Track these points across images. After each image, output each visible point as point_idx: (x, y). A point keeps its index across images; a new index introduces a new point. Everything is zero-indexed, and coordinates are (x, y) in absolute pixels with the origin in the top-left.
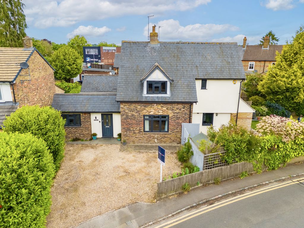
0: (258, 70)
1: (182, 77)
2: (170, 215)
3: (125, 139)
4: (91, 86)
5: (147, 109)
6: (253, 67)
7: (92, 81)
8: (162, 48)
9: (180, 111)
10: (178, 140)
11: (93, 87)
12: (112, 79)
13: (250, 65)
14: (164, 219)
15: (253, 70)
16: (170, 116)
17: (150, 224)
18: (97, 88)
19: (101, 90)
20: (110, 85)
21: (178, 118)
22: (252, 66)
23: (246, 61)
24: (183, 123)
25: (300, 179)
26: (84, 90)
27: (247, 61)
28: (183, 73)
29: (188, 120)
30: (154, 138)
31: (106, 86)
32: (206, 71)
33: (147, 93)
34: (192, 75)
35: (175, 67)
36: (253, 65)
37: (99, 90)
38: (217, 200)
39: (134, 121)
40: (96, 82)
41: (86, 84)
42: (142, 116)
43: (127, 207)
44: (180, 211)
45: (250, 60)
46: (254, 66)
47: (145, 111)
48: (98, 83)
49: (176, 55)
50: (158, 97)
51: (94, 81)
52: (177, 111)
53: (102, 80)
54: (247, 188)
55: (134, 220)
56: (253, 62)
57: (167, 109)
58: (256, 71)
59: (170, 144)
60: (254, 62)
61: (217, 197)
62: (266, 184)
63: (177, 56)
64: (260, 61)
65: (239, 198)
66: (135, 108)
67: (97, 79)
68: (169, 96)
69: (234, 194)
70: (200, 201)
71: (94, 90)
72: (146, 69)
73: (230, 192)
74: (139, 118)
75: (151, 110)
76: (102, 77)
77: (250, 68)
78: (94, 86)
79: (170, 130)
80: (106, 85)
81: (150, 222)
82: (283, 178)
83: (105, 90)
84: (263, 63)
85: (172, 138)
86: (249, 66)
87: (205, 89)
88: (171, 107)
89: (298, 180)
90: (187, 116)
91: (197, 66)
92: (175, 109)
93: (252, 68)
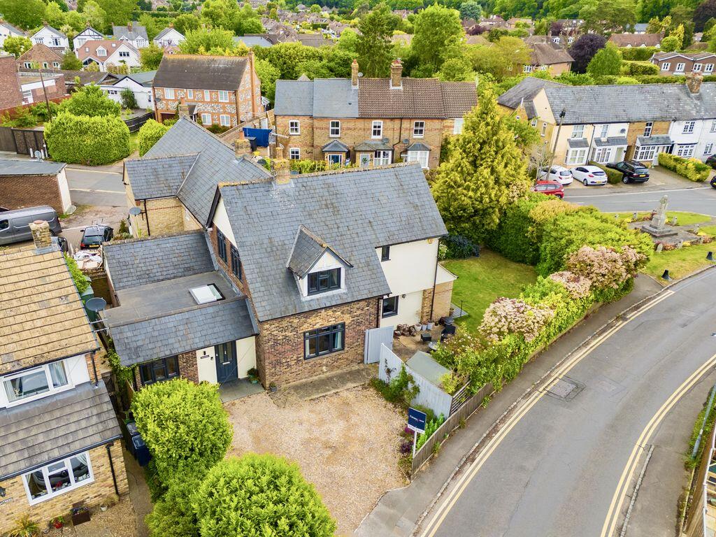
0: (390, 138)
1: (354, 249)
2: (439, 495)
3: (272, 380)
4: (132, 270)
5: (309, 321)
6: (379, 131)
7: (129, 259)
8: (300, 190)
9: (362, 312)
10: (360, 357)
11: (139, 274)
12: (171, 245)
13: (375, 127)
14: (435, 503)
15: (380, 137)
16: (347, 323)
17: (425, 514)
18: (147, 272)
19: (161, 278)
20: (173, 260)
21: (359, 324)
22: (377, 129)
23: (366, 120)
24: (367, 330)
25: (545, 385)
26: (121, 284)
27: (367, 118)
28: (352, 240)
29: (374, 324)
30: (321, 365)
31: (166, 265)
32: (387, 230)
33: (310, 293)
34: (367, 242)
35: (336, 230)
36: (379, 127)
37: (156, 278)
38: (476, 451)
39: (288, 347)
40: (138, 258)
41: (119, 268)
42: (302, 334)
43: (379, 504)
44: (446, 484)
45: (374, 116)
46: (381, 129)
47: (306, 326)
48: (144, 260)
49: (329, 202)
50: (327, 297)
51: (133, 258)
52: (358, 312)
53: (151, 252)
54: (498, 421)
55: (403, 518)
56: (379, 121)
57: (342, 313)
58: (387, 139)
59: (348, 369)
60: (382, 121)
61: (474, 448)
62: (516, 406)
63: (332, 204)
64: (392, 119)
65: (498, 439)
66: (290, 324)
67: (138, 250)
68: (345, 291)
69: (489, 436)
70: (460, 462)
71: (144, 280)
72: (286, 242)
73: (485, 435)
74: (296, 339)
75: (317, 321)
76: (148, 244)
77: (375, 134)
78: (139, 269)
79: (346, 346)
80: (165, 261)
81: (423, 513)
82: (529, 390)
83: (169, 276)
84: (397, 122)
85: (350, 358)
86: (373, 129)
87: (388, 259)
88: (349, 308)
89: (544, 387)
90: (372, 317)
91: (370, 222)
92: (355, 310)
93: (379, 134)
